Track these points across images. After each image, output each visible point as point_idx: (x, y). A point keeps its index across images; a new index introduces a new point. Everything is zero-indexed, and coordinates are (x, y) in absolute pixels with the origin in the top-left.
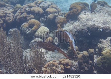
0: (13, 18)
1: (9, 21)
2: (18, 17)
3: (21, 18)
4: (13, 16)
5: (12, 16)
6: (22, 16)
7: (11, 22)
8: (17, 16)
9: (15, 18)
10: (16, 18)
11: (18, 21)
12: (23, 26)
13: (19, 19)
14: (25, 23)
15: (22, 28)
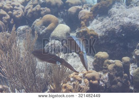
0: (23, 12)
1: (17, 16)
2: (29, 11)
3: (34, 11)
4: (23, 9)
5: (21, 9)
6: (34, 9)
7: (20, 17)
8: (28, 9)
9: (25, 11)
10: (27, 12)
11: (29, 16)
12: (36, 23)
13: (30, 13)
14: (38, 20)
15: (34, 26)
